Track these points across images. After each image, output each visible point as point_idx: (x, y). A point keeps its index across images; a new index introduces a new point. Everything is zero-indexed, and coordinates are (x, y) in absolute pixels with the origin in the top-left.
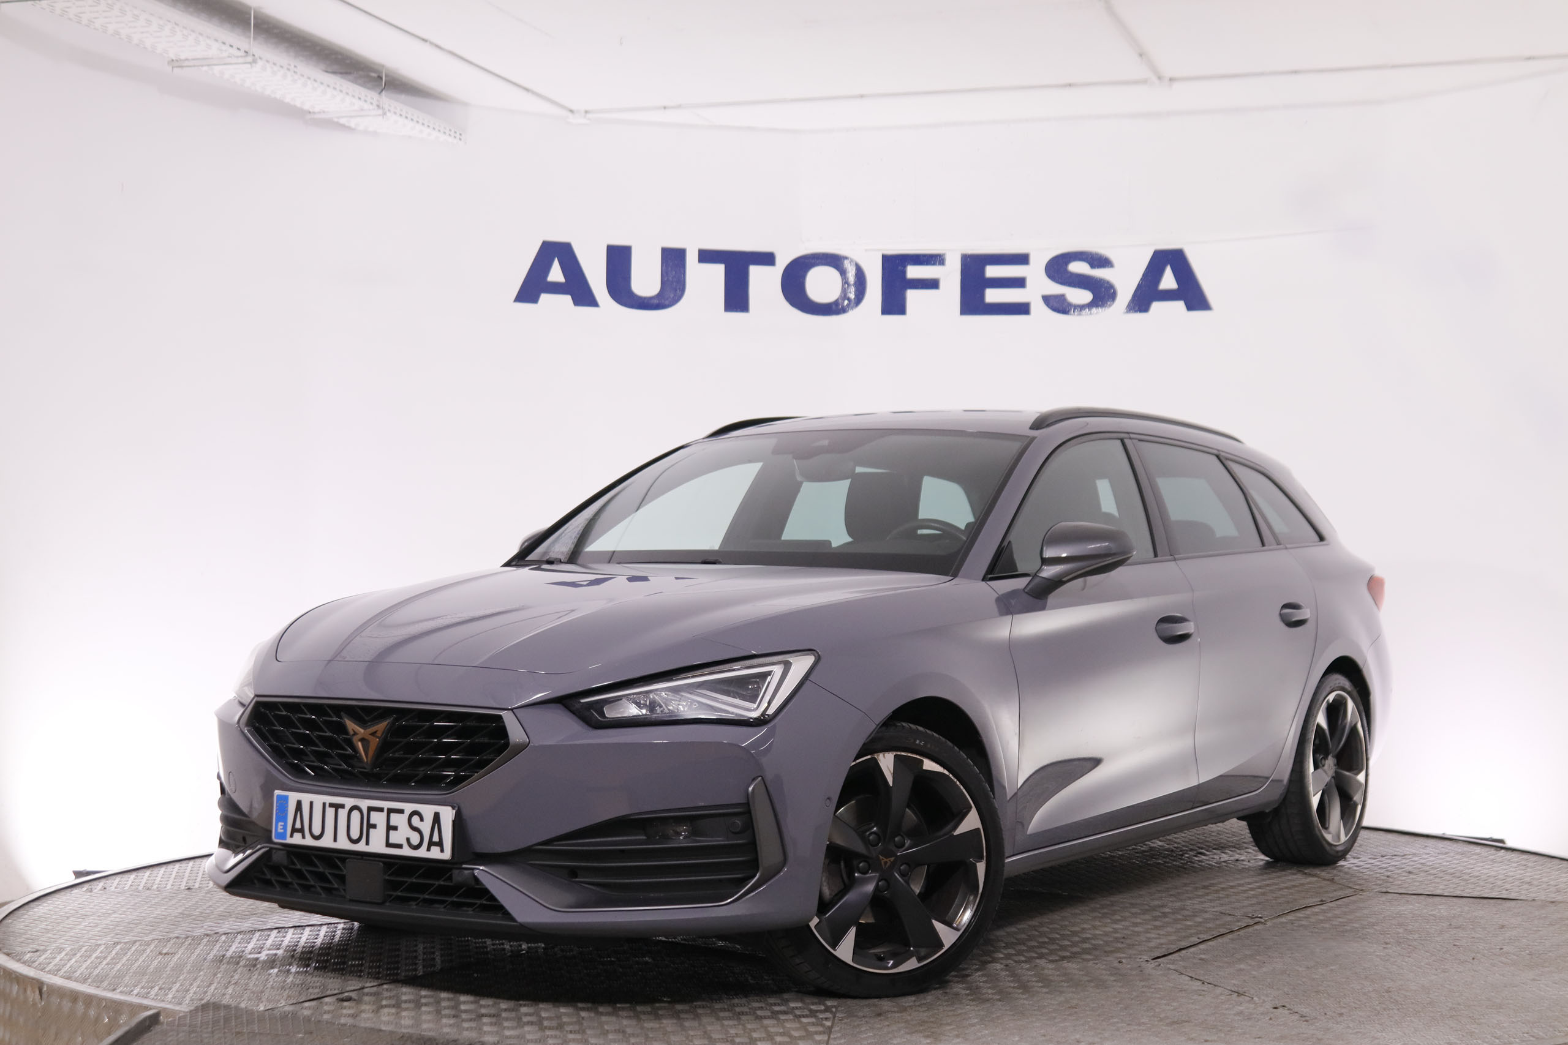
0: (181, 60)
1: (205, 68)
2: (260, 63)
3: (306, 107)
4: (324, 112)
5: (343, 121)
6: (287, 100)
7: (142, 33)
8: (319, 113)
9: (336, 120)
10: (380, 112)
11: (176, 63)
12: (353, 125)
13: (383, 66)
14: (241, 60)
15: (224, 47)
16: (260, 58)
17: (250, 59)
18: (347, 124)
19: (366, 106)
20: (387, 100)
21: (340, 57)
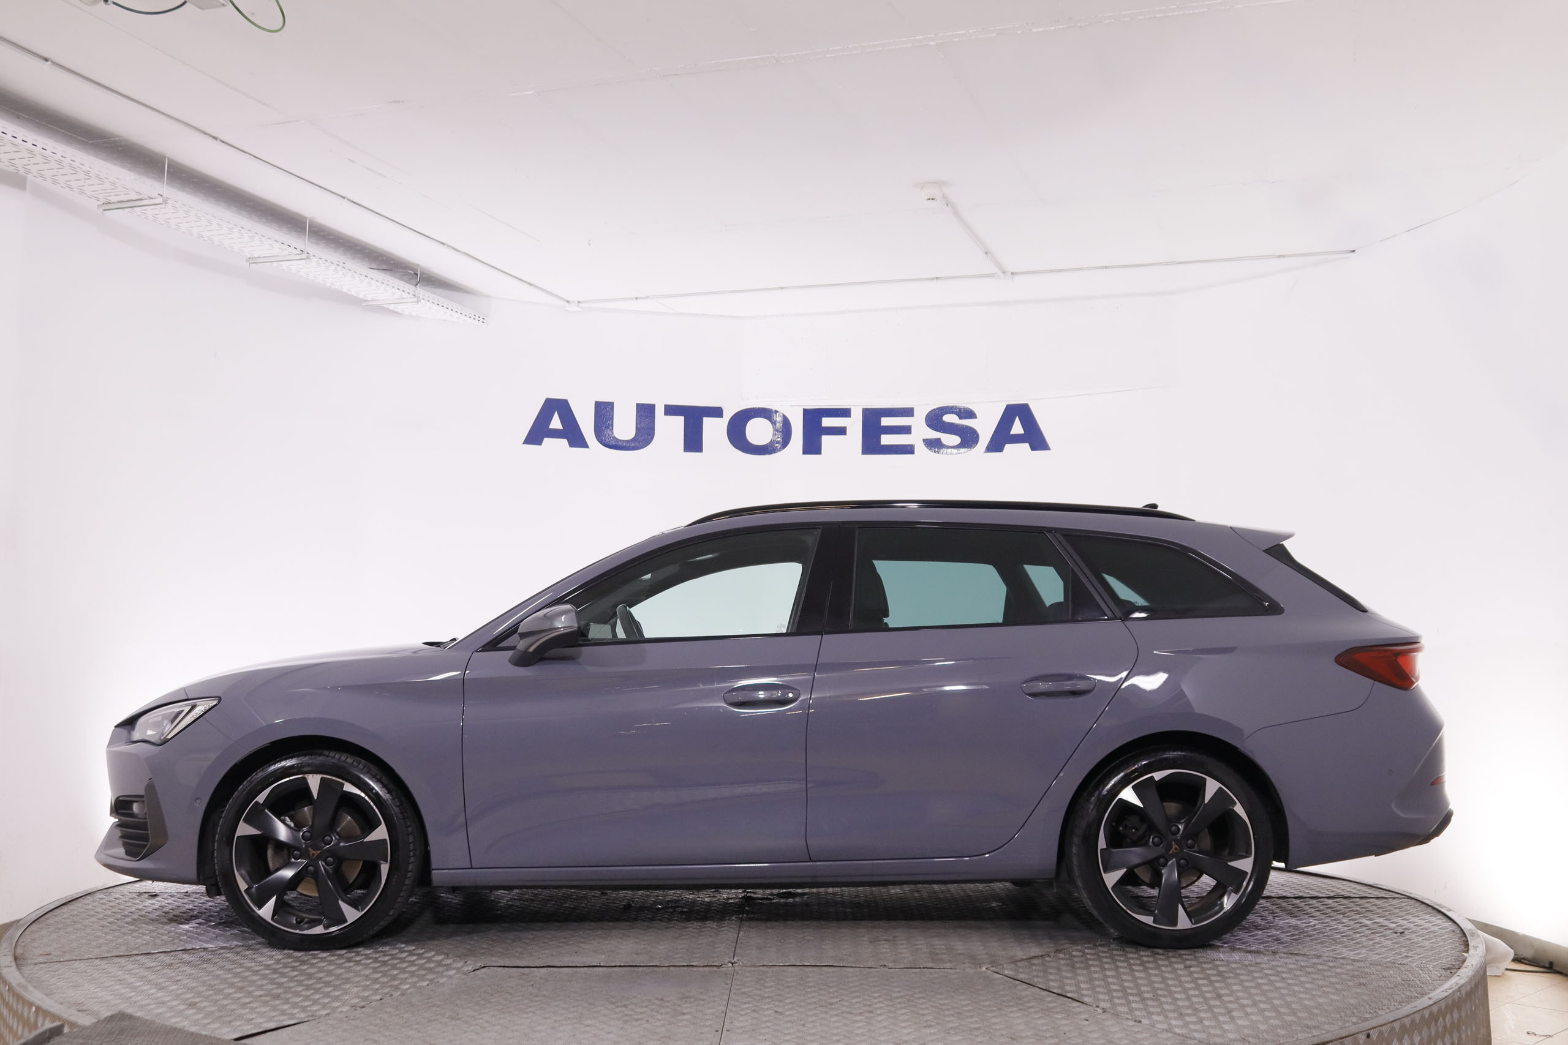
0: (255, 258)
1: (275, 264)
2: (314, 260)
3: (361, 296)
4: (375, 300)
5: (391, 307)
6: (345, 290)
7: (219, 235)
8: (371, 301)
9: (386, 306)
10: (415, 300)
11: (252, 261)
12: (400, 312)
13: (418, 265)
14: (298, 257)
15: (283, 247)
16: (314, 256)
17: (304, 256)
18: (395, 310)
19: (405, 295)
20: (421, 291)
21: (385, 258)
